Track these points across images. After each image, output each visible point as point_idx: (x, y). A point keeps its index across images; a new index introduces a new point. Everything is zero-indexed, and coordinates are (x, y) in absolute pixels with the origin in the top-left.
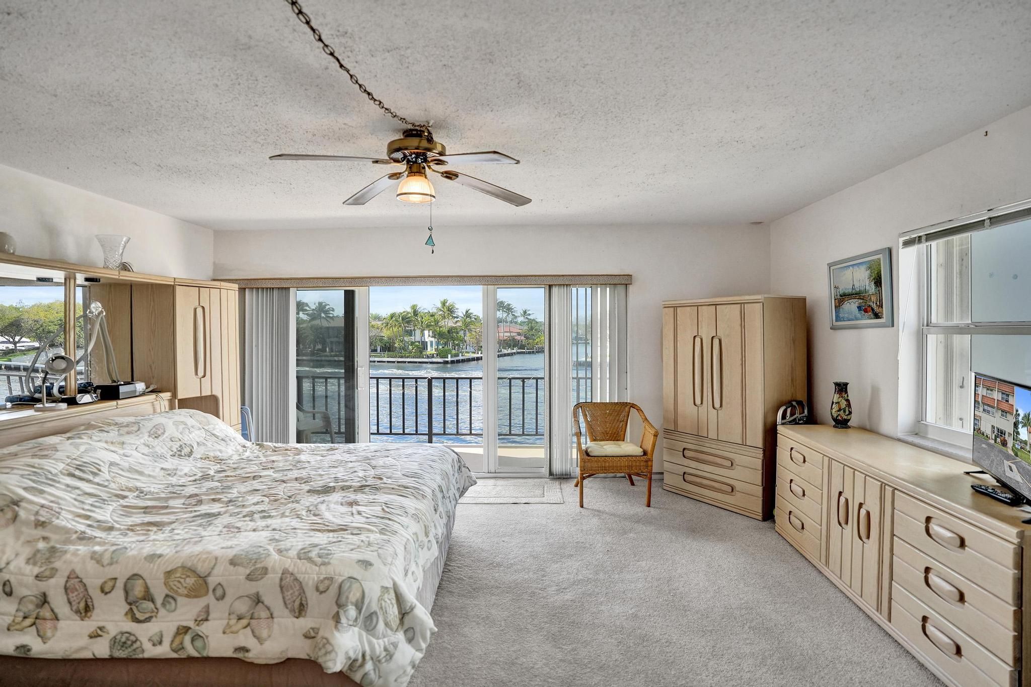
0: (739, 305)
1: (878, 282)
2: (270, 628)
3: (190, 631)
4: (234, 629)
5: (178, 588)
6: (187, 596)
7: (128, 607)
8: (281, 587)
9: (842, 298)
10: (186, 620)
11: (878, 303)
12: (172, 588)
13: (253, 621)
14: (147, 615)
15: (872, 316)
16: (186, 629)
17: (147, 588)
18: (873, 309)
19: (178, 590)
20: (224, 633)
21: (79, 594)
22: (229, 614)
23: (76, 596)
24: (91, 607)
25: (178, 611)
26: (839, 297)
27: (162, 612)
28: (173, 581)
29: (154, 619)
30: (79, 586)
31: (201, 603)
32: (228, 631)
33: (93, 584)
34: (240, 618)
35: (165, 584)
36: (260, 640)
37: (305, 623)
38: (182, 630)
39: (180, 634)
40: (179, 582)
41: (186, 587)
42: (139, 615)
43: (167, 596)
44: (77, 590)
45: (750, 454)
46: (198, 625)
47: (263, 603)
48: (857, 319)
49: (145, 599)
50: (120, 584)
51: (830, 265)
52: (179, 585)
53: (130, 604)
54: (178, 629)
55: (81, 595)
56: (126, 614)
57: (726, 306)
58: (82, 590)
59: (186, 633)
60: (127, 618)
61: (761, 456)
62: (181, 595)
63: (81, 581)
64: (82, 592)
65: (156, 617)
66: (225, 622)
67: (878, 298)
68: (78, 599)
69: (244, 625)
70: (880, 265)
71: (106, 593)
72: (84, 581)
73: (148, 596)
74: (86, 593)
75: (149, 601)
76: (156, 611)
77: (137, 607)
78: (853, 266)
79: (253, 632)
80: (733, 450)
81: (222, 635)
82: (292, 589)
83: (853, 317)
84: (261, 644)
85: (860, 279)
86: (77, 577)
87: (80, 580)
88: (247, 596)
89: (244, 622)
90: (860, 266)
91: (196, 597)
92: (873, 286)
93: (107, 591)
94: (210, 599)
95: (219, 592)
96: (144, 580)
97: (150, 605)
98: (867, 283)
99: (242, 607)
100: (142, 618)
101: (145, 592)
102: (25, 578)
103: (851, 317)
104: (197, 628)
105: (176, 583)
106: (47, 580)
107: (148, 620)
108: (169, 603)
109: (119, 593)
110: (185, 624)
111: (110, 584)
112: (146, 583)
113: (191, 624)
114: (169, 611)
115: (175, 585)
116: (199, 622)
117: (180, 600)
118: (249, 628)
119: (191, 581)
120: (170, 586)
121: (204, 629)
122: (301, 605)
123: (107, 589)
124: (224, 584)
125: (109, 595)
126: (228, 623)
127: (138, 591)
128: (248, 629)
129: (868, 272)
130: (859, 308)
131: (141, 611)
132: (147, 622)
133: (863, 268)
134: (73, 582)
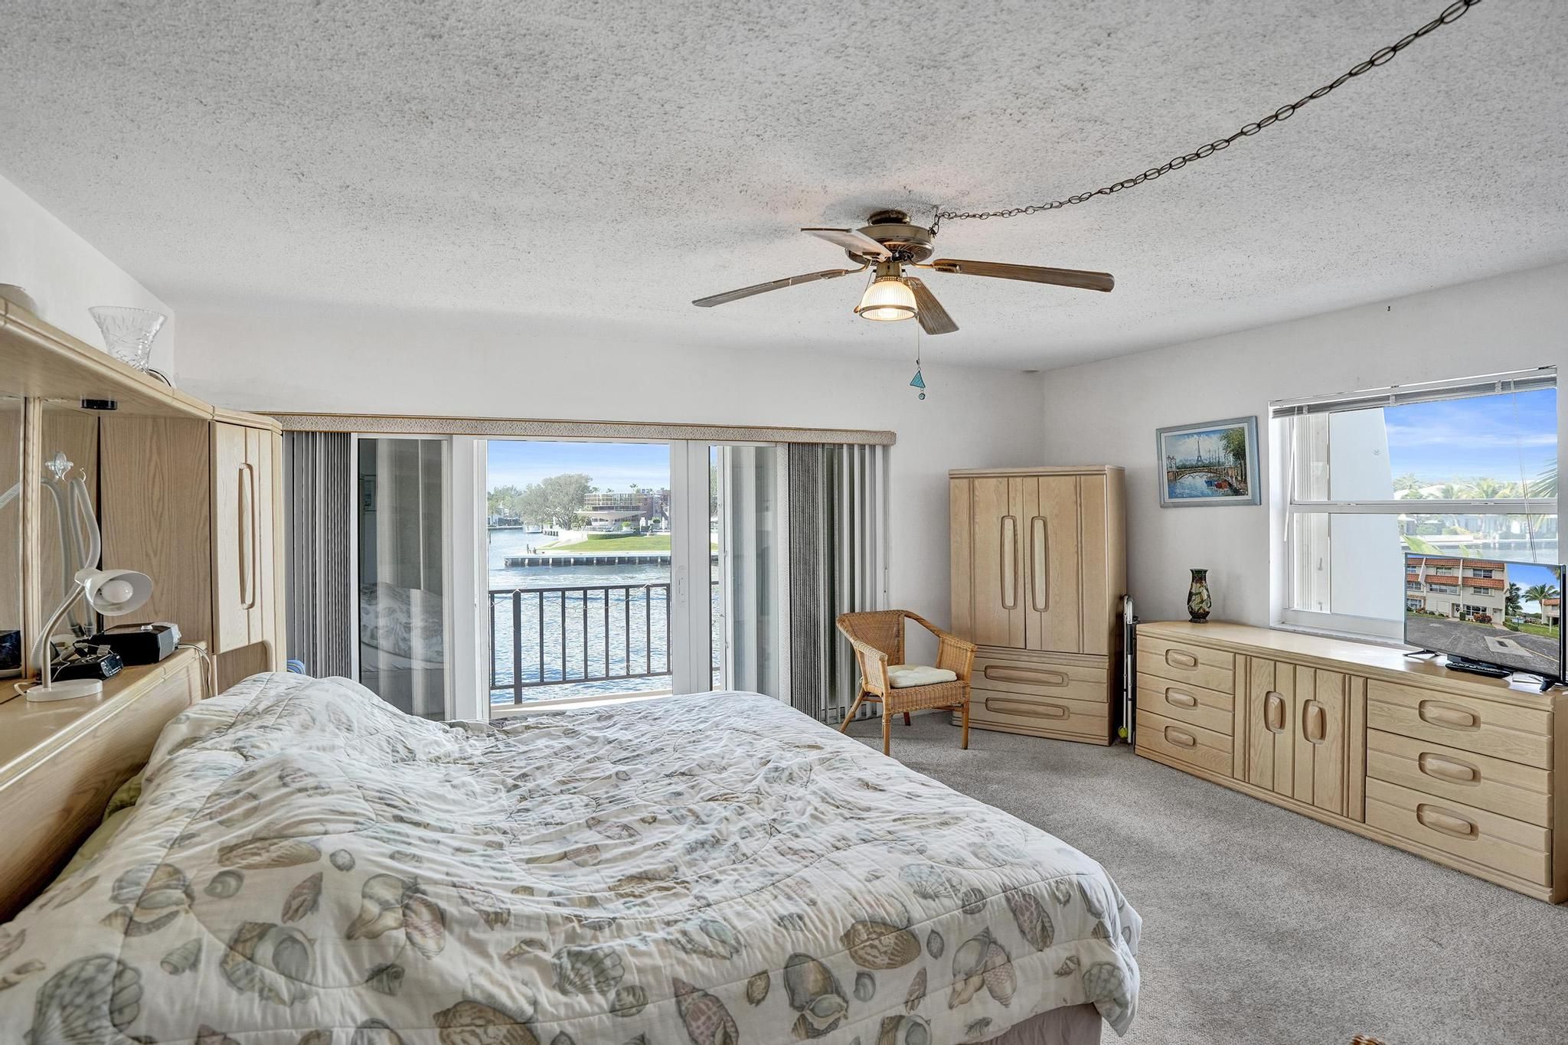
0: (1074, 477)
1: (1240, 454)
2: (1011, 977)
3: (903, 1022)
4: (965, 996)
5: (875, 957)
6: (891, 966)
7: (797, 1014)
8: (1014, 912)
9: (1178, 472)
10: (892, 1007)
11: (1239, 478)
12: (865, 960)
13: (986, 975)
14: (831, 1019)
15: (1229, 492)
16: (896, 1020)
17: (825, 972)
18: (1230, 485)
19: (875, 960)
20: (951, 1007)
21: (709, 1018)
22: (955, 975)
23: (704, 1024)
24: (733, 1035)
25: (877, 998)
26: (1174, 469)
27: (855, 1004)
28: (863, 949)
29: (842, 1022)
30: (707, 1006)
31: (912, 969)
32: (955, 1003)
33: (729, 991)
34: (969, 976)
35: (853, 957)
36: (1004, 1002)
37: (1055, 955)
38: (888, 1024)
39: (888, 1032)
40: (872, 946)
41: (885, 952)
42: (819, 1024)
43: (860, 975)
44: (703, 1013)
45: (1090, 664)
46: (912, 1008)
47: (995, 943)
48: (1203, 495)
49: (826, 992)
50: (777, 978)
51: (1160, 431)
52: (875, 952)
53: (801, 1008)
54: (883, 1025)
55: (715, 1019)
56: (795, 1029)
57: (1053, 478)
58: (715, 1009)
59: (896, 1027)
60: (799, 1035)
61: (1107, 665)
62: (879, 968)
63: (706, 995)
64: (715, 1014)
65: (846, 1017)
66: (949, 990)
67: (1239, 472)
68: (708, 1028)
69: (977, 986)
70: (1243, 435)
71: (758, 1002)
72: (711, 991)
73: (830, 984)
74: (723, 1013)
75: (832, 993)
76: (845, 1005)
77: (812, 1010)
78: (1199, 434)
79: (991, 991)
80: (1065, 662)
81: (949, 1011)
82: (1027, 909)
83: (1199, 494)
84: (1007, 1006)
85: (1213, 449)
86: (694, 990)
87: (701, 993)
88: (974, 939)
89: (975, 980)
90: (1212, 435)
91: (903, 963)
92: (1231, 458)
93: (760, 997)
94: (925, 959)
95: (935, 946)
96: (814, 960)
97: (835, 999)
98: (1222, 454)
99: (969, 959)
100: (823, 1027)
101: (824, 979)
102: (594, 1019)
103: (1194, 493)
104: (912, 1012)
105: (869, 950)
106: (639, 1012)
107: (834, 1026)
108: (864, 986)
109: (779, 996)
110: (892, 1013)
111: (761, 984)
112: (821, 964)
113: (902, 1010)
114: (864, 1000)
115: (869, 954)
116: (911, 1003)
117: (878, 975)
118: (985, 987)
119: (889, 939)
120: (861, 958)
121: (922, 1011)
122: (1044, 928)
123: (757, 995)
124: (940, 930)
125: (763, 1004)
126: (954, 989)
127: (811, 980)
128: (985, 991)
129: (1224, 442)
130: (1209, 483)
131: (822, 1015)
132: (833, 1029)
133: (1215, 438)
134: (688, 1002)
